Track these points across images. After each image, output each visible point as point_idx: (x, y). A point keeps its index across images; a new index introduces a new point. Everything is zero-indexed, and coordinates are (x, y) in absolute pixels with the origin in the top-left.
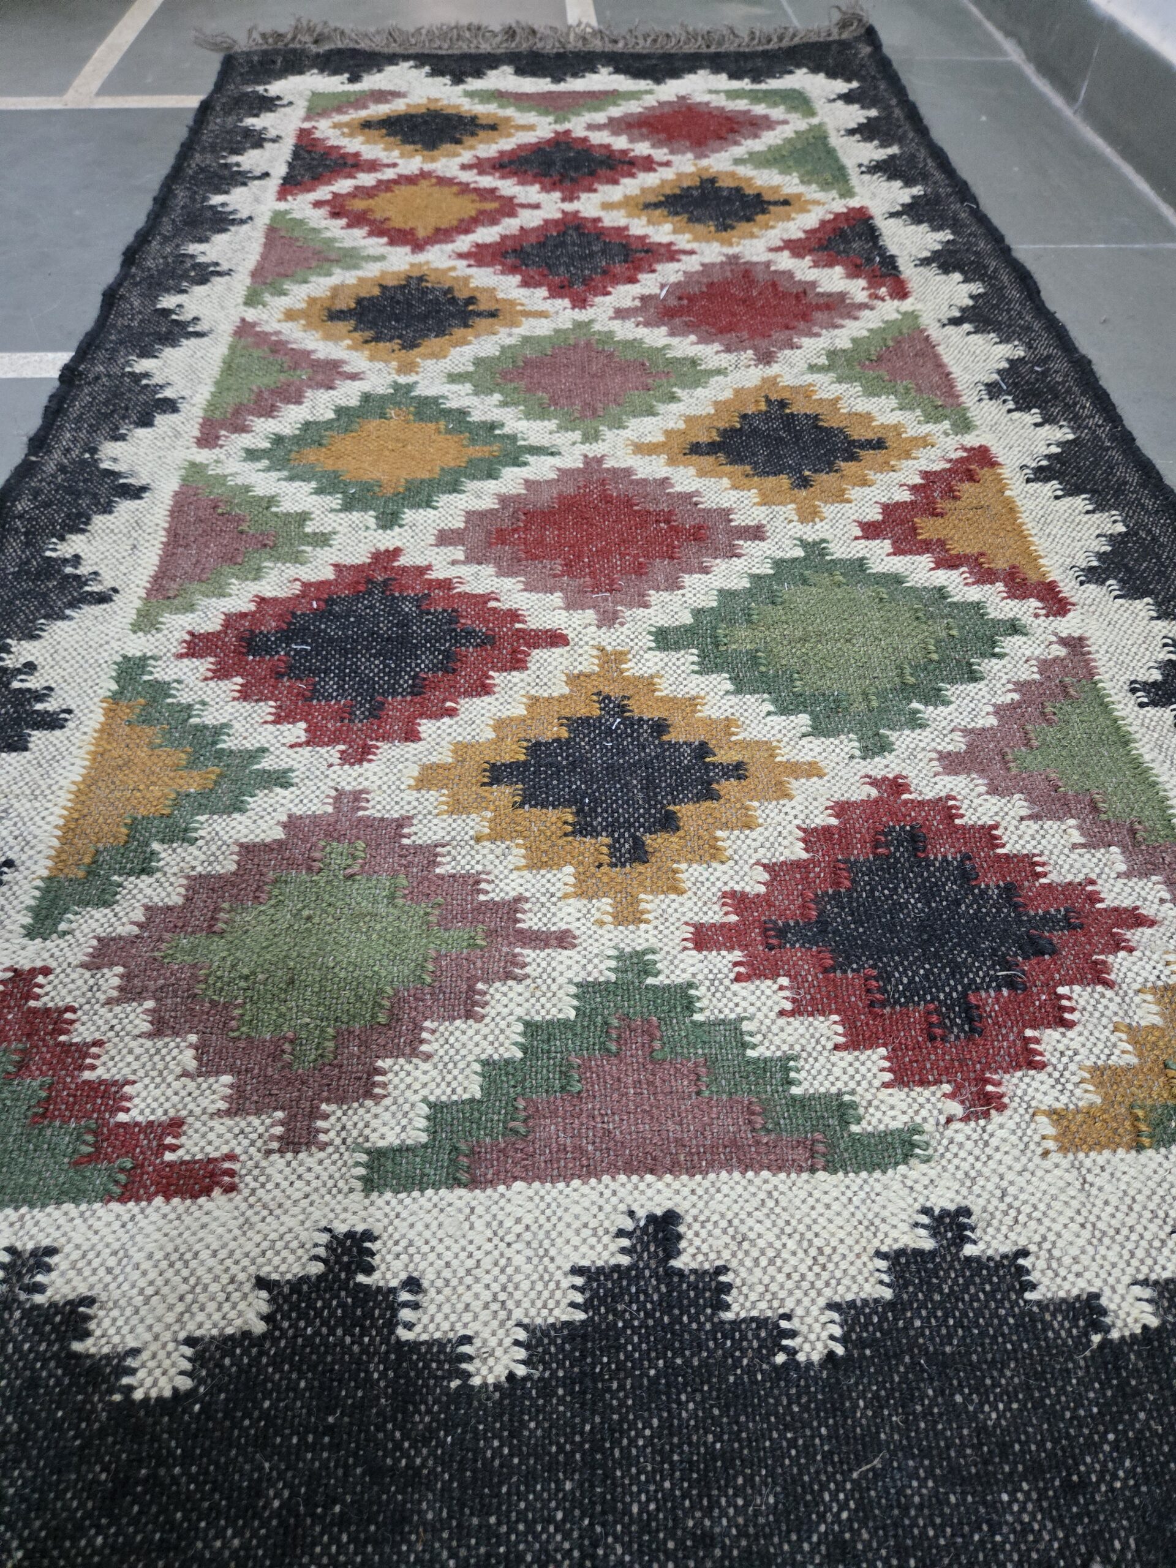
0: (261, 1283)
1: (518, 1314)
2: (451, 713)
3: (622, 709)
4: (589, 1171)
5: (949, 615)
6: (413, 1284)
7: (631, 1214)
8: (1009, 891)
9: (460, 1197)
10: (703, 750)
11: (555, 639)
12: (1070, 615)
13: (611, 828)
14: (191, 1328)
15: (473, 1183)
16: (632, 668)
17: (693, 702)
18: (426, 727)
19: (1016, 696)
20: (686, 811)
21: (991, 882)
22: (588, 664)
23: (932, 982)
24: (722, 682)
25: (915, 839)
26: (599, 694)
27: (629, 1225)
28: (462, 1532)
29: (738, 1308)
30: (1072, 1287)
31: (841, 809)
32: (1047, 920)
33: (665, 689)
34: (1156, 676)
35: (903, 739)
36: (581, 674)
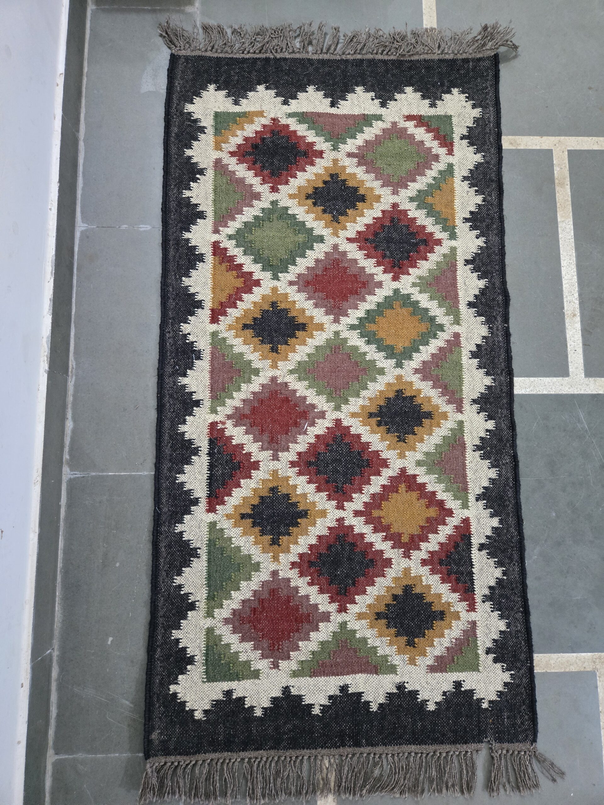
0: (396, 100)
1: (356, 95)
2: (374, 218)
3: (333, 217)
4: (345, 115)
5: (246, 242)
6: (373, 99)
7: (338, 108)
8: (254, 163)
9: (366, 112)
10: (315, 204)
11: (350, 240)
12: (213, 241)
13: (337, 182)
14: (406, 95)
15: (364, 115)
16: (330, 230)
17: (316, 219)
18: (380, 215)
19: (236, 216)
20: (321, 185)
21: (258, 165)
22: (341, 233)
23: (278, 139)
24: (308, 225)
25: (272, 174)
26: (339, 223)
27: (339, 106)
28: (364, 70)
29: (322, 93)
30: (269, 91)
31: (287, 183)
32: (250, 154)
33: (322, 223)
34: (198, 220)
35: (267, 205)
36: (342, 230)
